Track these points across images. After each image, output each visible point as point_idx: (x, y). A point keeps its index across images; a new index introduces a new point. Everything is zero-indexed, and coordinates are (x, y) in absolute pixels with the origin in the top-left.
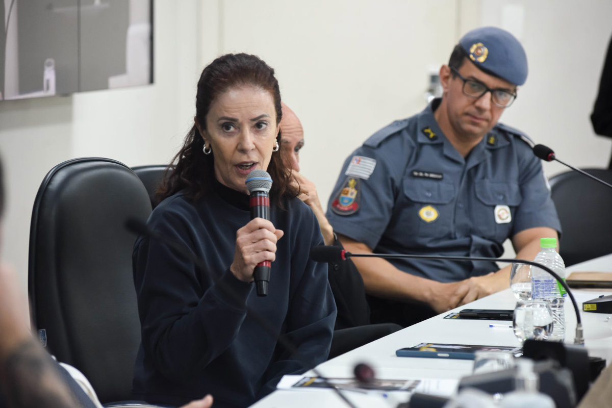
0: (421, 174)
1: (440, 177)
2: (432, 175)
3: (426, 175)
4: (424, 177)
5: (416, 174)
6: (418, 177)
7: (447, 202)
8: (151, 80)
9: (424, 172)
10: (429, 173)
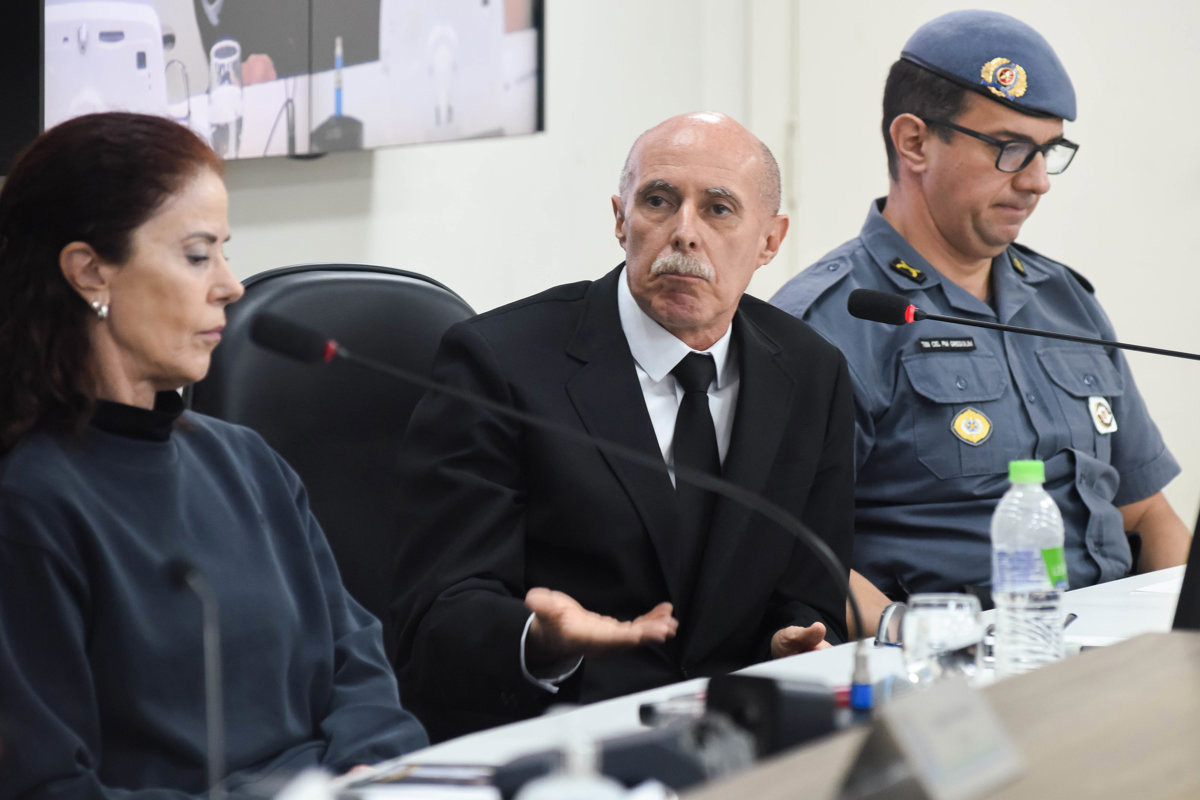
0: (936, 344)
1: (970, 344)
2: (955, 344)
3: (945, 344)
4: (943, 350)
5: (926, 345)
6: (932, 350)
7: (998, 396)
8: (540, 126)
9: (940, 340)
10: (949, 339)
